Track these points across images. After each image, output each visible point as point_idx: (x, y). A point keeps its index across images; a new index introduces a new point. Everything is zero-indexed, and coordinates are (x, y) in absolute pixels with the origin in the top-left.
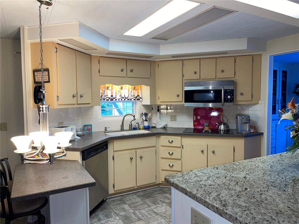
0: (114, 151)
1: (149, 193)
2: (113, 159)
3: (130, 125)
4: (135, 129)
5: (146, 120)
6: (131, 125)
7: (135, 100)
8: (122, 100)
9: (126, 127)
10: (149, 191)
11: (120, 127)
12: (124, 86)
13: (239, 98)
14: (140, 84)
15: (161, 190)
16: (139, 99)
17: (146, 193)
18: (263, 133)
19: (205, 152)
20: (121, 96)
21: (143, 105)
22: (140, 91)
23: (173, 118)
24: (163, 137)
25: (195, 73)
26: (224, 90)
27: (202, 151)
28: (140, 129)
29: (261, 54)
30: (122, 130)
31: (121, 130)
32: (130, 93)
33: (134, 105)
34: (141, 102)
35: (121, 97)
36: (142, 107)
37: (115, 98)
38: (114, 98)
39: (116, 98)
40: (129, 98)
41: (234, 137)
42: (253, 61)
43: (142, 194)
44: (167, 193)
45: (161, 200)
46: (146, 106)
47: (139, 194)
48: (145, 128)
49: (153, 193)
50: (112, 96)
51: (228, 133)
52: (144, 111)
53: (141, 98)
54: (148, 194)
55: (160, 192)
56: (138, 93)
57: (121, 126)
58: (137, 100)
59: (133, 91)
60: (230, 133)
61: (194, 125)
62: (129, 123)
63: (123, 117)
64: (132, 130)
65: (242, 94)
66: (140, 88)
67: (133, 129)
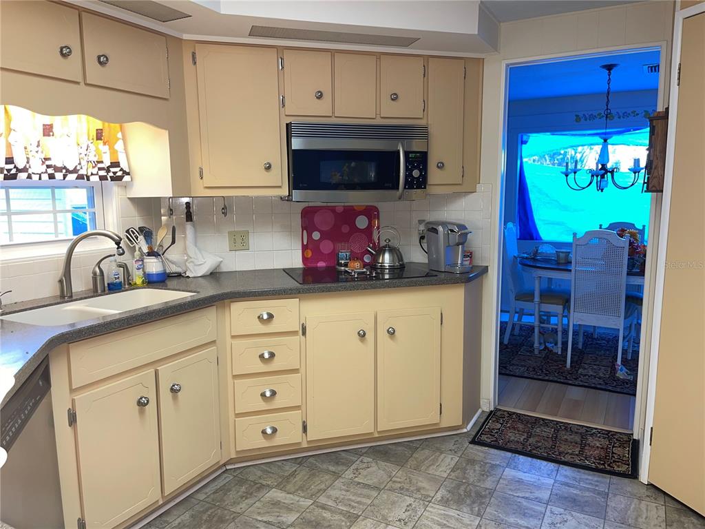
0: (72, 391)
1: (208, 505)
2: (72, 419)
3: (95, 273)
4: (114, 288)
5: (151, 253)
6: (98, 277)
7: (102, 178)
8: (52, 177)
9: (80, 284)
10: (201, 496)
11: (58, 285)
13: (434, 176)
15: (241, 482)
16: (120, 178)
17: (197, 508)
18: (487, 267)
19: (370, 336)
20: (48, 163)
21: (132, 199)
22: (119, 146)
23: (240, 242)
25: (320, 96)
26: (406, 154)
27: (362, 335)
28: (133, 286)
29: (483, 59)
30: (65, 295)
31: (62, 296)
32: (83, 151)
33: (97, 200)
34: (126, 187)
35: (48, 167)
36: (128, 201)
37: (25, 170)
38: (19, 170)
39: (30, 171)
40: (80, 172)
42: (465, 78)
43: (186, 517)
44: (269, 487)
45: (265, 519)
46: (148, 206)
47: (177, 522)
48: (153, 281)
49: (222, 500)
50: (9, 160)
52: (138, 222)
53: (128, 174)
54: (207, 510)
55: (243, 489)
56: (113, 152)
57: (61, 281)
58: (113, 179)
59: (92, 147)
61: (305, 259)
62: (92, 266)
63: (69, 244)
64: (104, 293)
65: (441, 166)
66: (120, 135)
67: (107, 292)
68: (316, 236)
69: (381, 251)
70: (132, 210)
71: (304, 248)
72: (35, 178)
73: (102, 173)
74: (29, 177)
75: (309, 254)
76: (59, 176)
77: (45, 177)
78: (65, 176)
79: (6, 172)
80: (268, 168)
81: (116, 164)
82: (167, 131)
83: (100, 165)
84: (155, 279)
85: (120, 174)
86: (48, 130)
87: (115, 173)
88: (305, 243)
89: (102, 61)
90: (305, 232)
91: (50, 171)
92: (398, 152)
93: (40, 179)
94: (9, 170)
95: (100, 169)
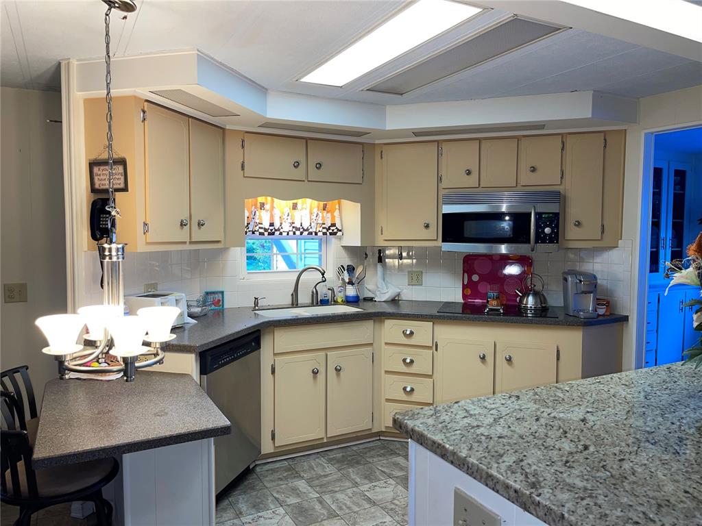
0: (275, 354)
1: (355, 453)
2: (273, 372)
3: (313, 292)
4: (324, 303)
5: (351, 283)
6: (315, 294)
7: (325, 234)
8: (294, 233)
9: (304, 298)
10: (355, 448)
11: (290, 297)
12: (299, 202)
13: (571, 233)
14: (339, 197)
15: (383, 448)
16: (335, 234)
17: (348, 453)
18: (628, 316)
19: (490, 359)
20: (293, 225)
21: (345, 247)
22: (336, 213)
23: (415, 278)
24: (389, 324)
25: (469, 173)
26: (536, 214)
27: (483, 358)
28: (336, 303)
29: (626, 130)
30: (295, 304)
31: (293, 304)
32: (314, 217)
33: (323, 246)
34: (340, 238)
35: (293, 227)
36: (342, 250)
37: (279, 230)
38: (276, 230)
39: (281, 231)
40: (310, 230)
41: (559, 324)
42: (605, 146)
43: (339, 455)
44: (399, 455)
45: (383, 469)
46: (350, 250)
47: (332, 457)
48: (349, 301)
49: (366, 453)
50: (272, 225)
51: (544, 316)
52: (347, 262)
53: (341, 231)
54: (354, 455)
55: (382, 452)
56: (333, 217)
57: (292, 295)
58: (331, 234)
59: (320, 214)
60: (548, 316)
61: (464, 296)
62: (312, 288)
63: (298, 273)
64: (317, 305)
65: (578, 224)
66: (337, 207)
67: (319, 303)
68: (475, 278)
69: (526, 294)
70: (344, 254)
71: (464, 287)
72: (284, 234)
73: (325, 231)
74: (281, 234)
75: (469, 292)
76: (298, 233)
77: (291, 233)
78: (301, 233)
79: (269, 231)
80: (427, 226)
81: (333, 225)
82: (359, 204)
83: (323, 226)
84: (351, 300)
85: (335, 231)
86: (295, 207)
87: (333, 230)
88: (466, 283)
89: (319, 166)
90: (466, 275)
91: (294, 230)
92: (531, 214)
93: (288, 234)
94: (271, 230)
95: (323, 228)
